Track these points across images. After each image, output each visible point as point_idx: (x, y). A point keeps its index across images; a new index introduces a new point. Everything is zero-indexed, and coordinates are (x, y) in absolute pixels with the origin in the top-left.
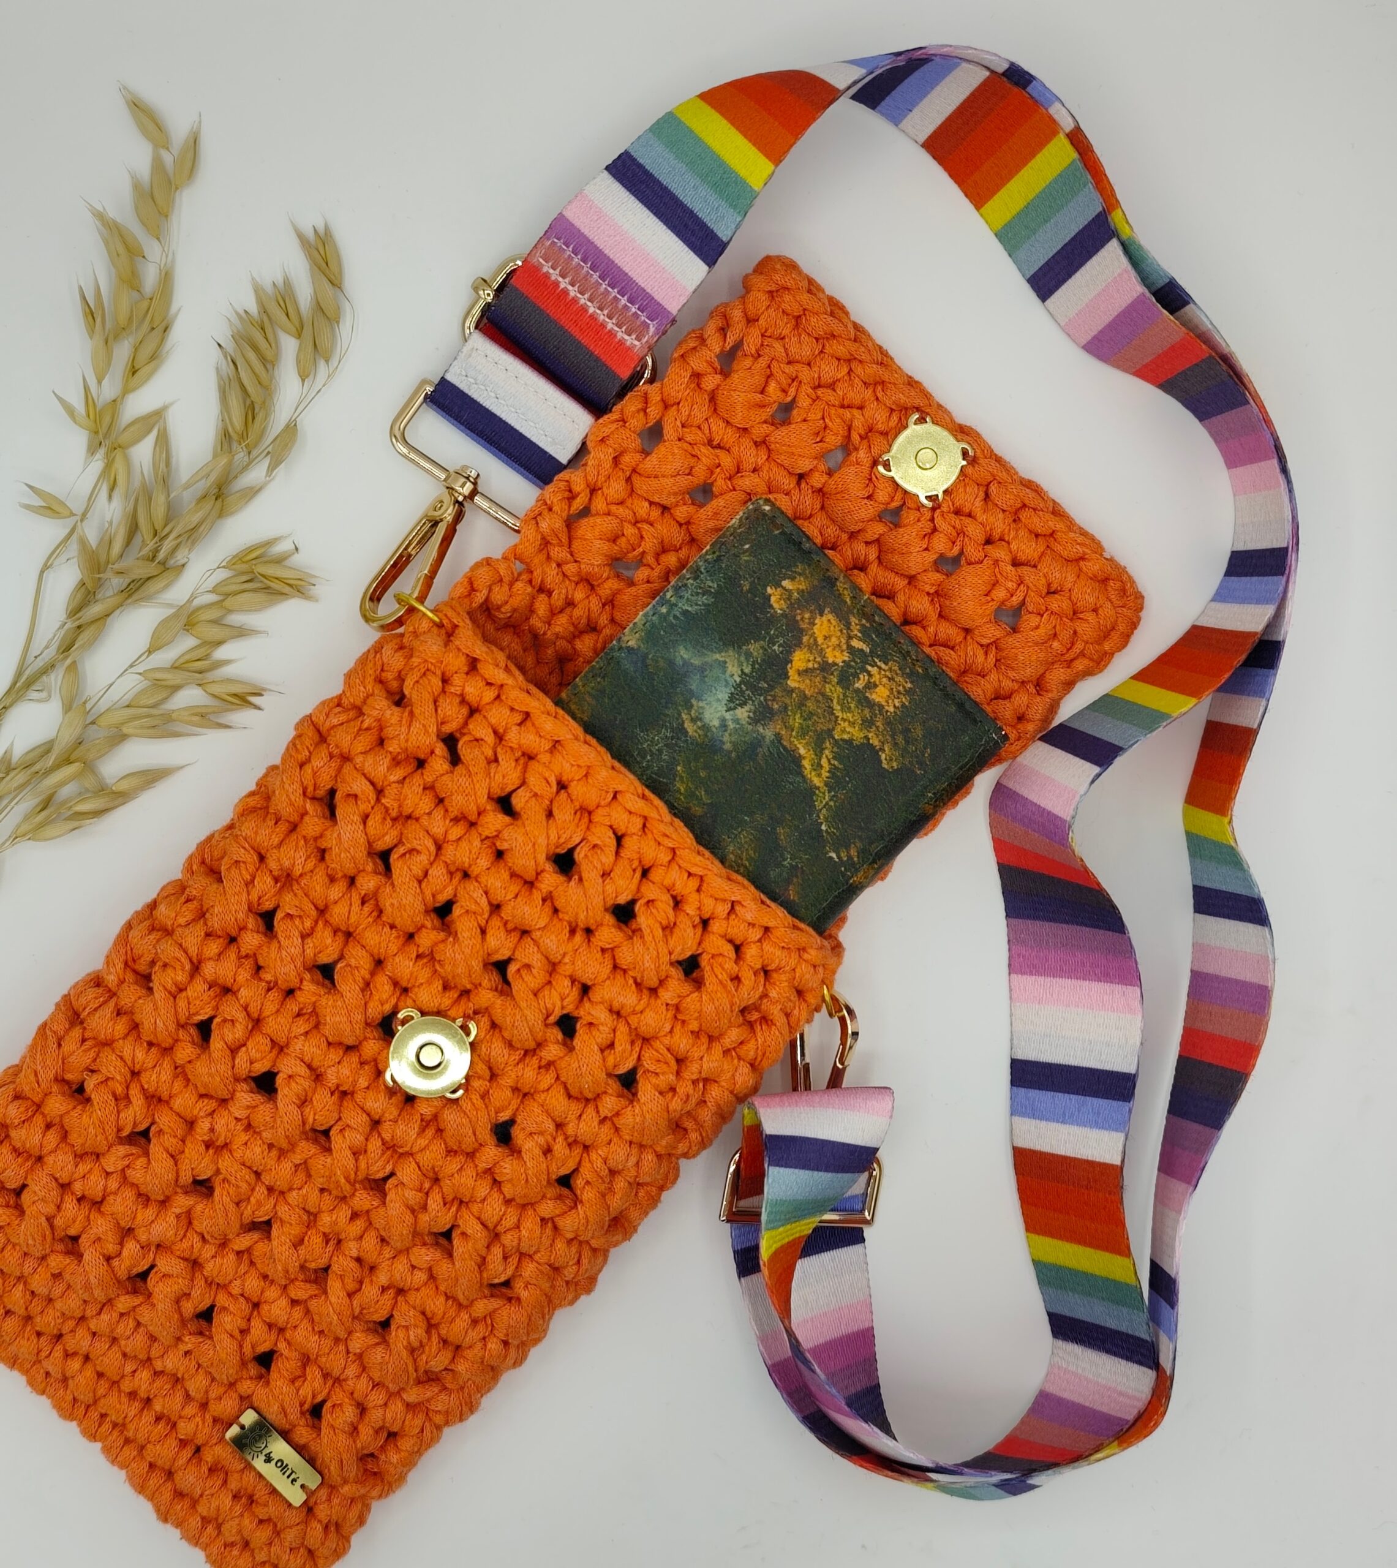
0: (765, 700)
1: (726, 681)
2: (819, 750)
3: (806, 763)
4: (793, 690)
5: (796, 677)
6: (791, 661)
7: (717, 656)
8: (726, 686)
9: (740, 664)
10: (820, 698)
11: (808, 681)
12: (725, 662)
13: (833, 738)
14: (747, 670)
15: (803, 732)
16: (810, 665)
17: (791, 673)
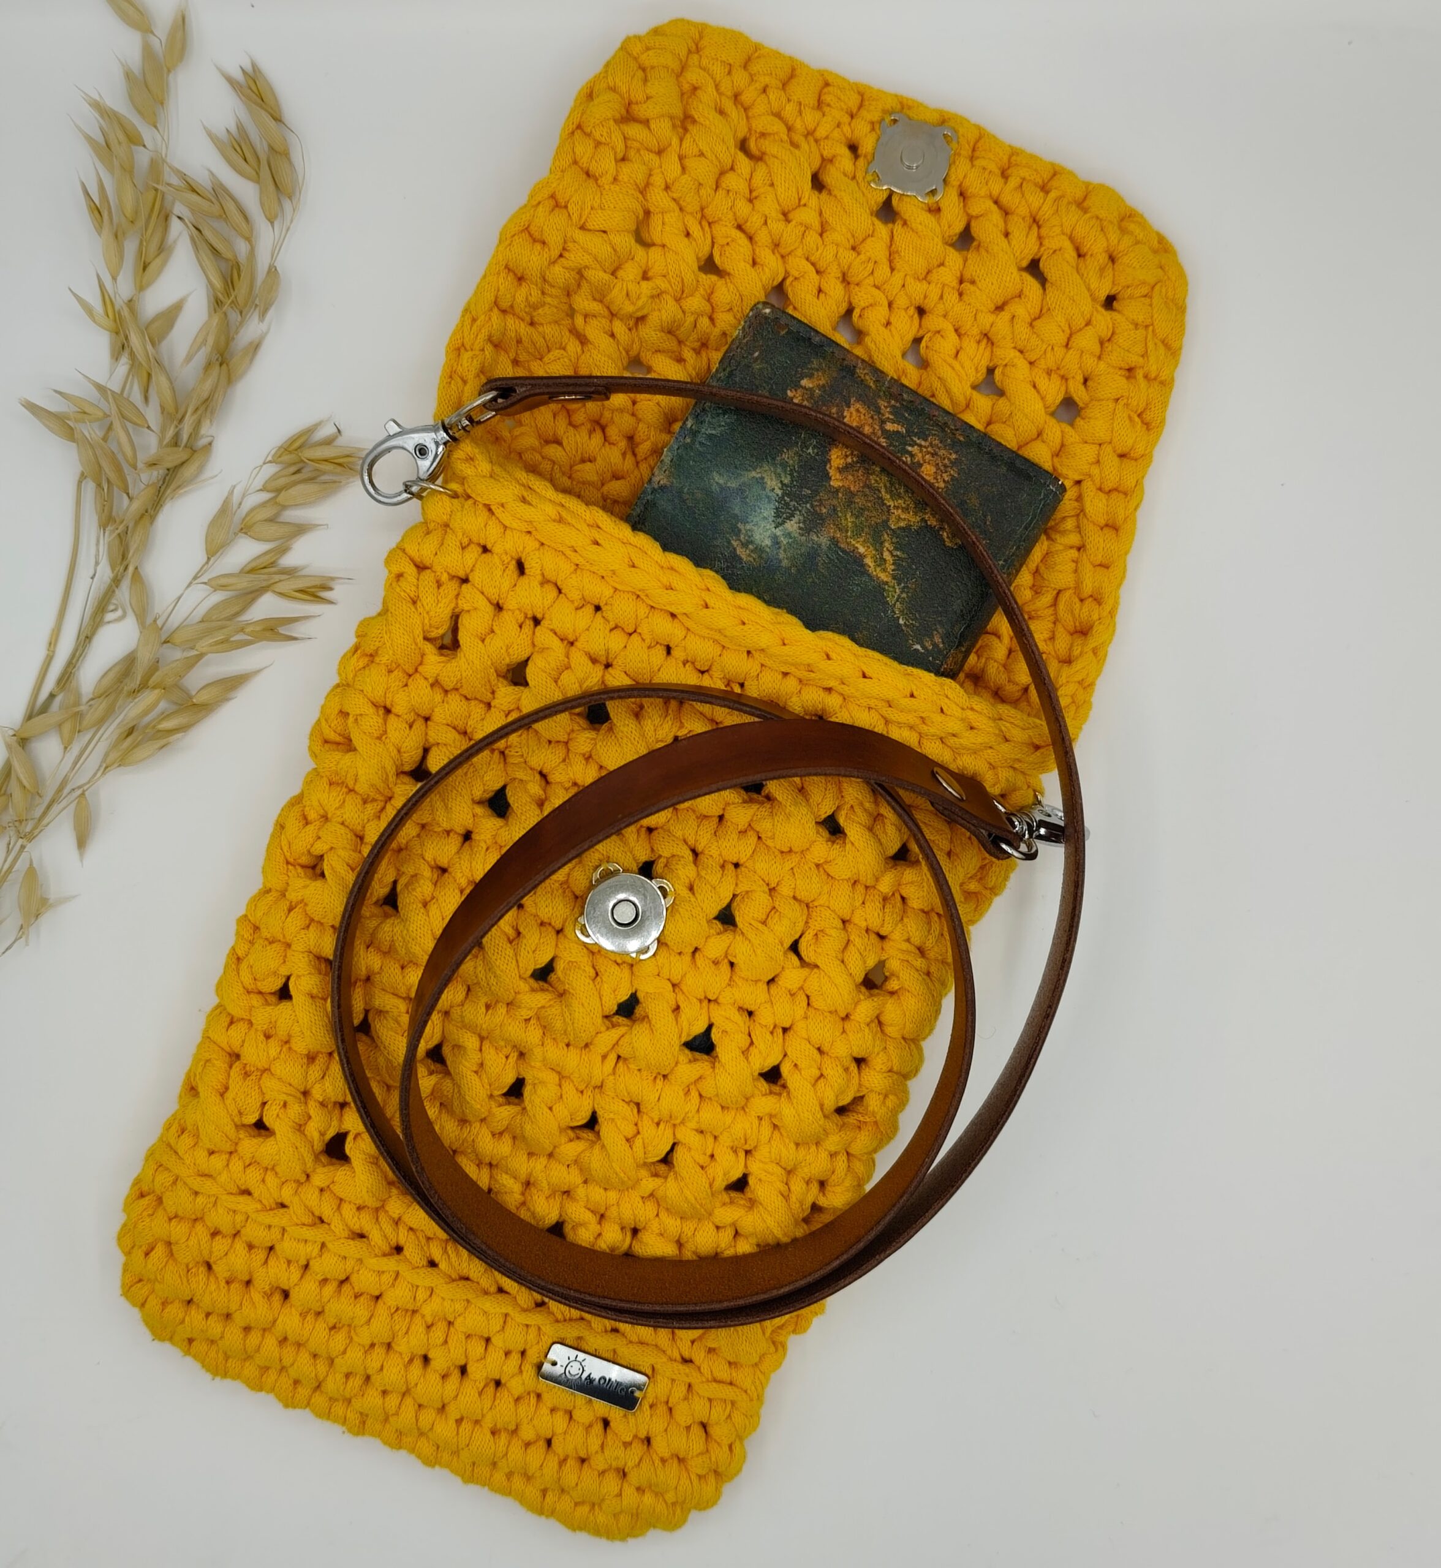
0: (812, 506)
1: (768, 497)
2: (878, 544)
3: (868, 561)
4: (837, 491)
5: (838, 476)
6: (829, 461)
7: (753, 474)
8: (769, 502)
9: (778, 476)
10: (867, 490)
11: (850, 477)
12: (762, 478)
13: (891, 529)
14: (786, 481)
15: (858, 531)
16: (849, 460)
17: (832, 472)
